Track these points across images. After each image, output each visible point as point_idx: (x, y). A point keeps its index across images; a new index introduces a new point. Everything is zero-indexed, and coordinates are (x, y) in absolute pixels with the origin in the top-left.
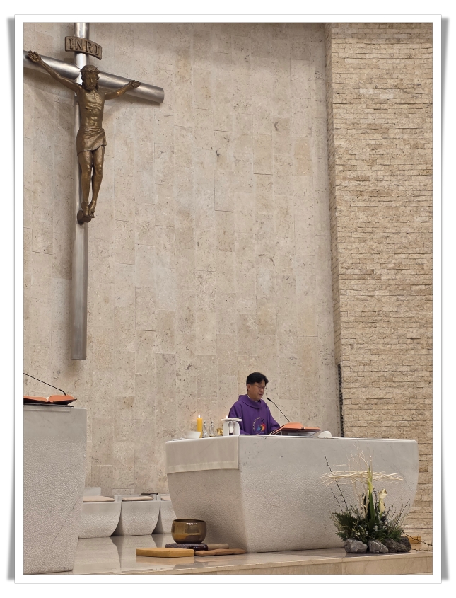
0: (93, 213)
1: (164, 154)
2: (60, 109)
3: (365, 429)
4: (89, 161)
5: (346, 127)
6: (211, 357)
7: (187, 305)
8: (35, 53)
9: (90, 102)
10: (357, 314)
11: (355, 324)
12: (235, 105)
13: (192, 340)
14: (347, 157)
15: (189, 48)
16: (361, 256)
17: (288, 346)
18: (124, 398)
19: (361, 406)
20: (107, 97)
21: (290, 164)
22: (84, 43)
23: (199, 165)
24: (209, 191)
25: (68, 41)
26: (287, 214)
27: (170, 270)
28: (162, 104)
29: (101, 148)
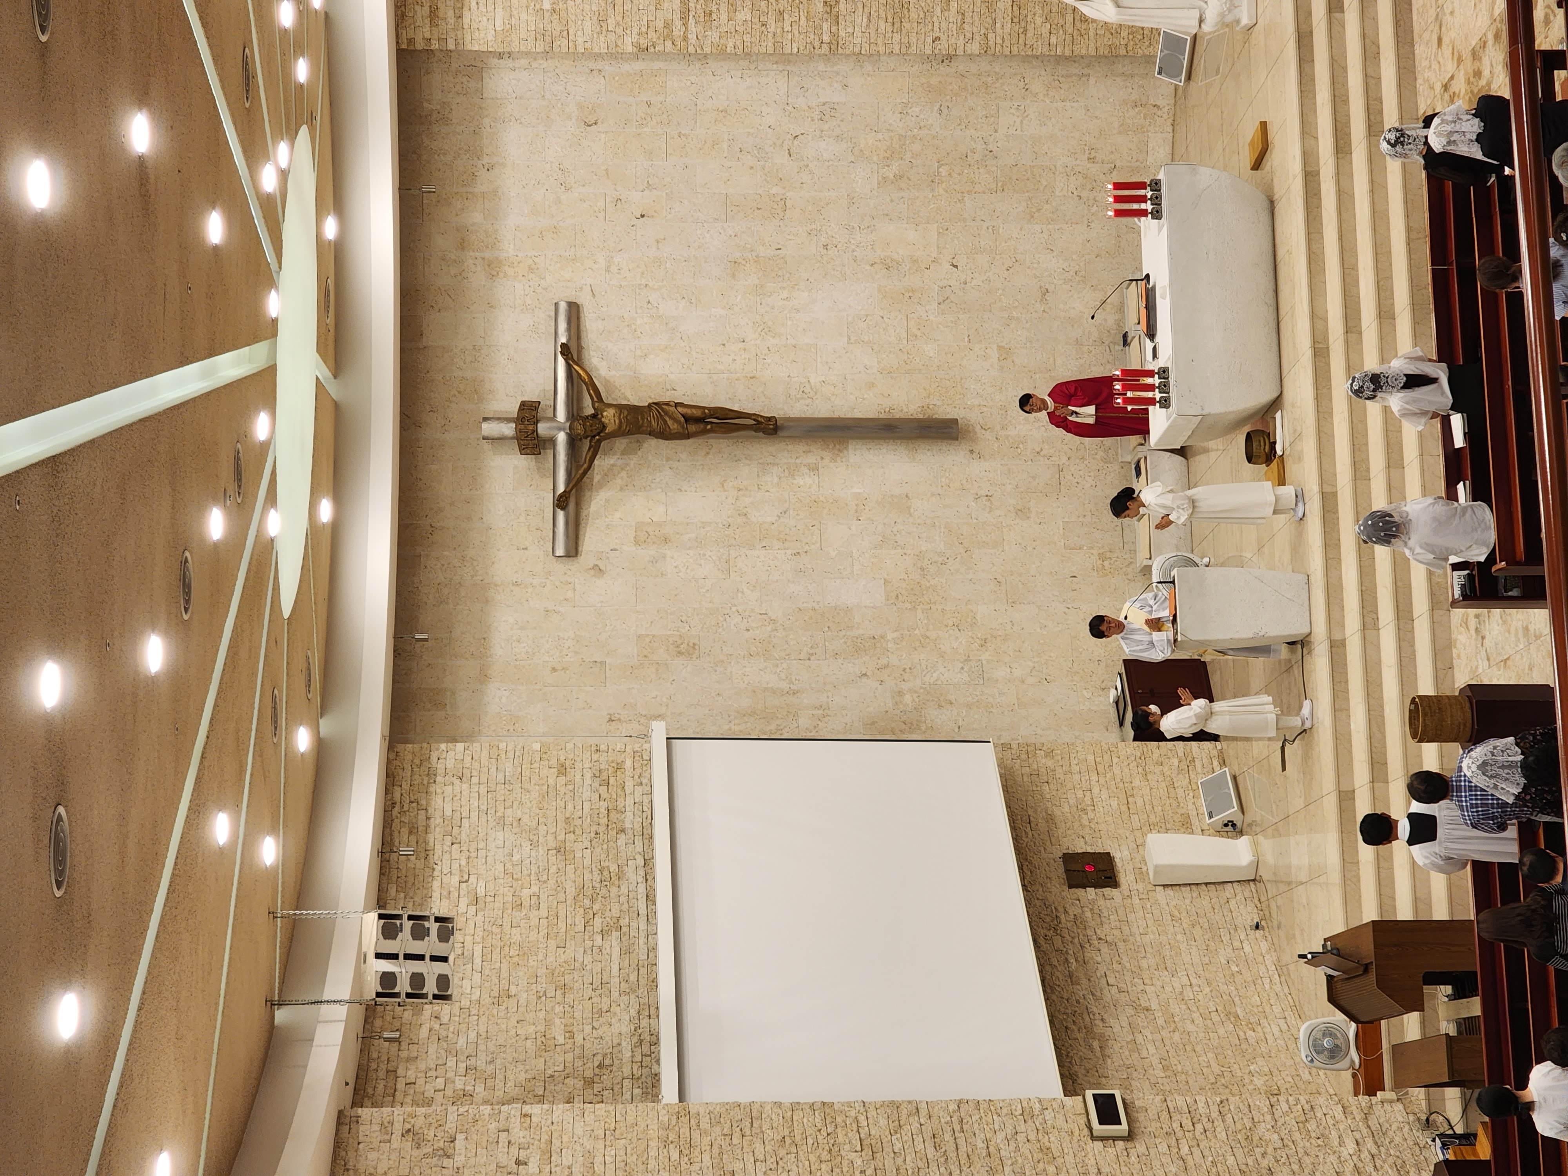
3: (1054, 26)
4: (701, 427)
5: (604, 32)
7: (868, 267)
8: (556, 502)
9: (620, 426)
10: (890, 29)
11: (904, 32)
12: (563, 187)
13: (916, 261)
14: (652, 34)
15: (483, 259)
16: (803, 19)
17: (922, 116)
18: (999, 360)
19: (1022, 30)
20: (601, 397)
21: (649, 105)
22: (521, 427)
23: (660, 245)
24: (699, 232)
25: (525, 450)
26: (725, 111)
27: (820, 292)
28: (578, 302)
29: (680, 409)
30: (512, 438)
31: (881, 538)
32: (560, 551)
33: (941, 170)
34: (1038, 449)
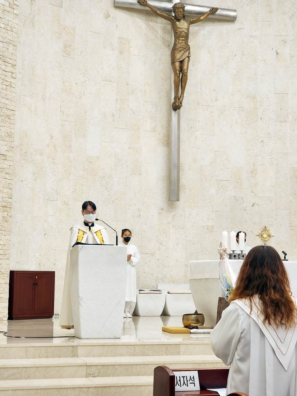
0: (181, 103)
1: (237, 56)
2: (163, 34)
4: (178, 68)
6: (269, 197)
7: (252, 162)
9: (179, 28)
13: (255, 186)
18: (207, 226)
20: (192, 23)
23: (263, 62)
24: (270, 80)
27: (240, 138)
28: (236, 22)
29: (187, 58)
31: (120, 158)
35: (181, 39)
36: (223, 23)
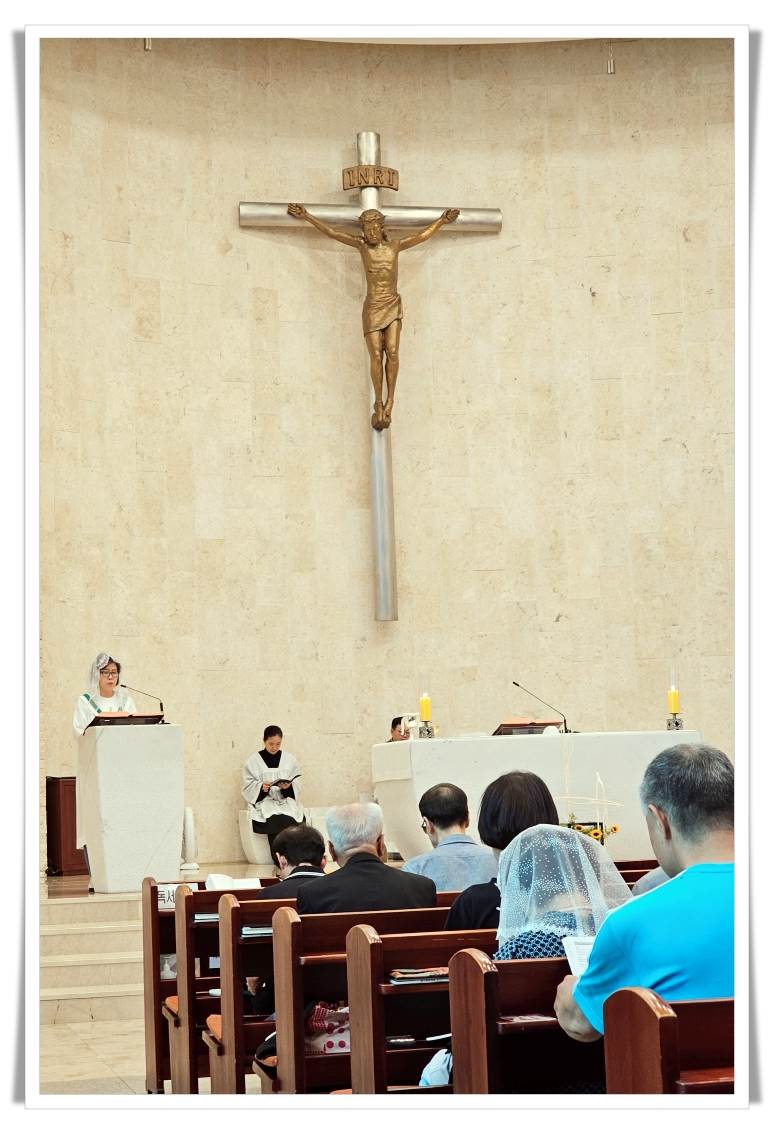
0: (387, 416)
1: (508, 306)
2: (346, 271)
4: (377, 345)
6: (591, 600)
7: (552, 528)
8: (297, 205)
9: (374, 262)
12: (619, 212)
13: (561, 578)
15: (541, 138)
17: (714, 574)
18: (462, 668)
20: (404, 247)
21: (710, 292)
22: (371, 172)
23: (564, 314)
24: (580, 352)
25: (347, 176)
26: (708, 371)
27: (524, 479)
28: (502, 233)
29: (396, 323)
30: (359, 162)
31: (268, 539)
32: (244, 210)
33: (659, 599)
34: (368, 711)
35: (380, 283)
36: (475, 238)
